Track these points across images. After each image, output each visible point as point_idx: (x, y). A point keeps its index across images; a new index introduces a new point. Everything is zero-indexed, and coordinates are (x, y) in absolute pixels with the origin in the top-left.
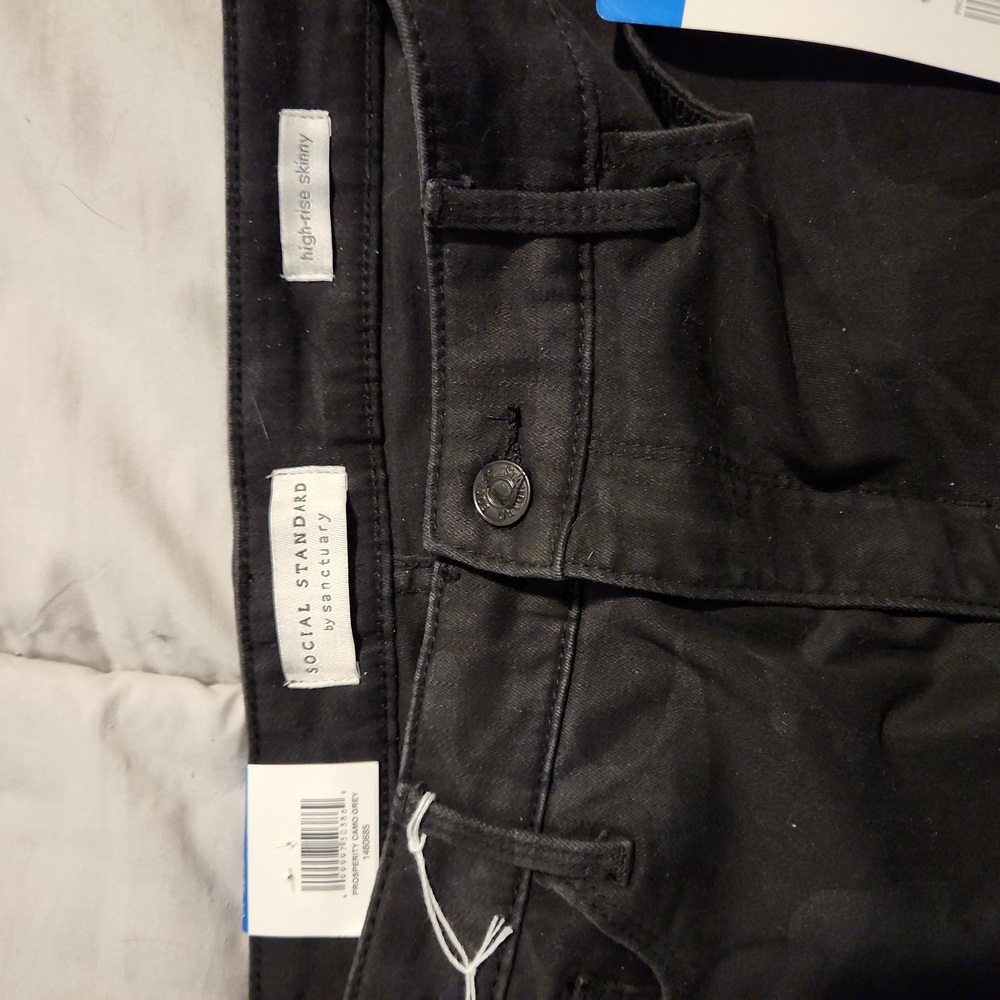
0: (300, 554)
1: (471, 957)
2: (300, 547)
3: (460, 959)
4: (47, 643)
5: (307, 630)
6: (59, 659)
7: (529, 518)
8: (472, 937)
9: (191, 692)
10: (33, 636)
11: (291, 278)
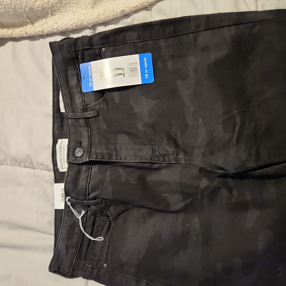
0: (60, 151)
1: (80, 216)
2: (61, 150)
3: (78, 217)
4: (27, 165)
5: (61, 162)
6: (28, 167)
7: (83, 155)
8: (80, 213)
9: (46, 173)
10: (25, 164)
11: (62, 112)
